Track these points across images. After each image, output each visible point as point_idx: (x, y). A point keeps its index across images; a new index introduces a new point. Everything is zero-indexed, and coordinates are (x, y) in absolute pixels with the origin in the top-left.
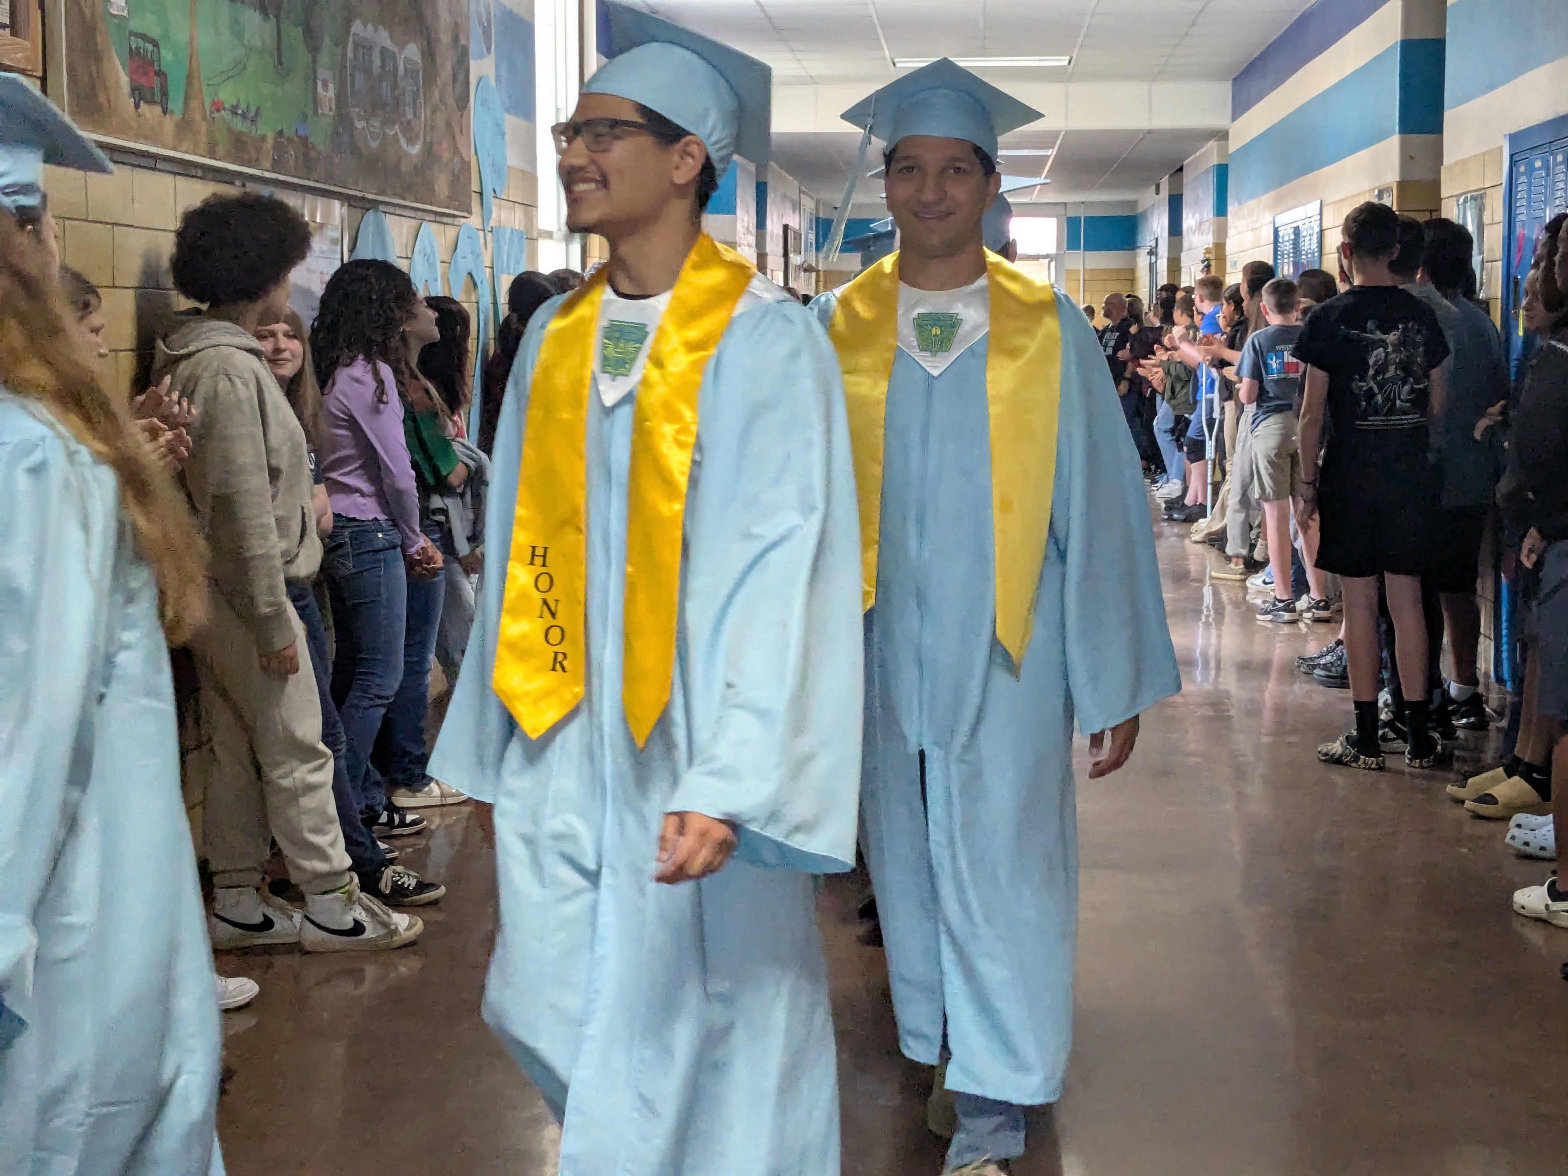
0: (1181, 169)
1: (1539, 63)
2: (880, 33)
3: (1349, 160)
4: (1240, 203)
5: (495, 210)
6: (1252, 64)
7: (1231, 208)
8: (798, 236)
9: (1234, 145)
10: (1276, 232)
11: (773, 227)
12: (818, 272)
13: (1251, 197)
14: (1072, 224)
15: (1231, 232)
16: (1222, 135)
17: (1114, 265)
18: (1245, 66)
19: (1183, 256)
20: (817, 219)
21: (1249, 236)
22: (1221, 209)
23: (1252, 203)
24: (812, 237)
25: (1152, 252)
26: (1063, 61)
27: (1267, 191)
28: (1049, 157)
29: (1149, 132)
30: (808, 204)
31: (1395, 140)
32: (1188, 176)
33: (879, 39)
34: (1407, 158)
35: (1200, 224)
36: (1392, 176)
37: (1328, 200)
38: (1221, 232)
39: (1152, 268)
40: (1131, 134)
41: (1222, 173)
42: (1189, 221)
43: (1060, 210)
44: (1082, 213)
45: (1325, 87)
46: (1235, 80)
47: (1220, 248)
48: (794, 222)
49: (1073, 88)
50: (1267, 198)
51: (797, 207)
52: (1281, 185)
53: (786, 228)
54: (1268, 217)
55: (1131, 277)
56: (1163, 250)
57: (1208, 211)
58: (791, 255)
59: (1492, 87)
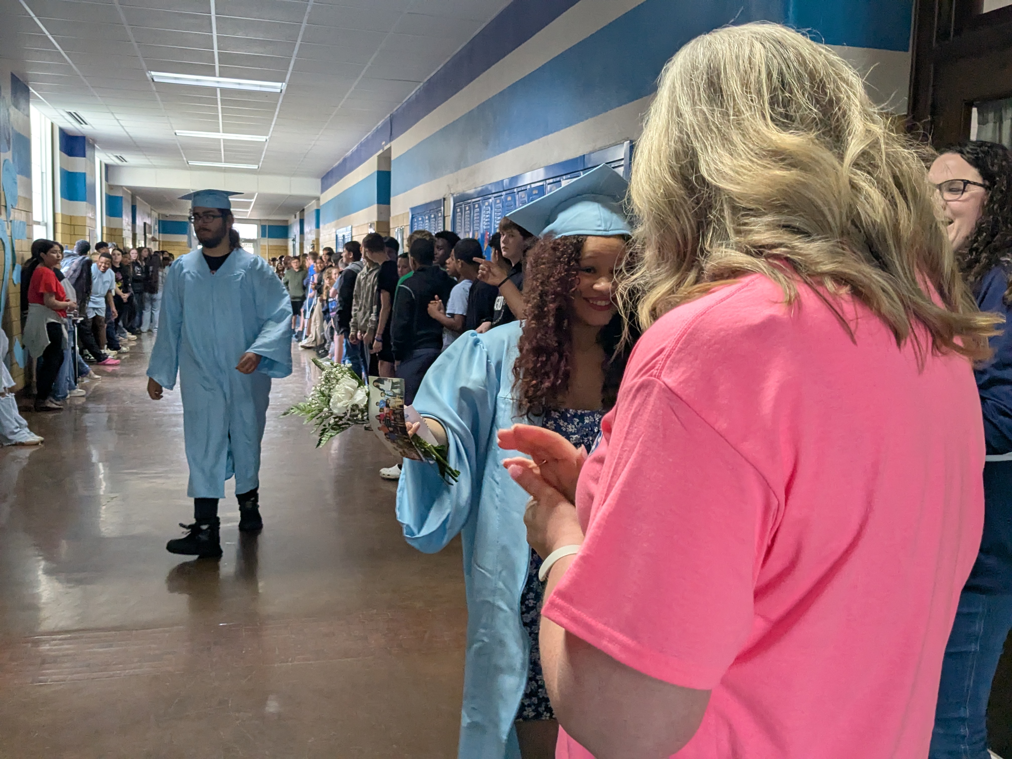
0: (303, 210)
1: (421, 183)
2: (182, 151)
3: (361, 212)
4: (325, 224)
5: (12, 213)
6: (328, 173)
7: (321, 226)
8: (150, 227)
9: (322, 202)
10: (337, 236)
11: (140, 222)
12: (159, 241)
13: (328, 222)
14: (263, 228)
15: (321, 235)
16: (318, 199)
17: (279, 244)
18: (325, 174)
19: (305, 242)
20: (159, 221)
21: (327, 236)
22: (318, 226)
23: (328, 224)
24: (157, 227)
25: (294, 240)
26: (255, 167)
27: (333, 220)
28: (251, 202)
29: (290, 196)
30: (155, 214)
31: (375, 206)
32: (306, 213)
33: (180, 153)
34: (380, 213)
35: (311, 231)
36: (375, 219)
37: (354, 226)
38: (318, 234)
39: (294, 246)
40: (283, 196)
41: (318, 212)
42: (307, 229)
43: (259, 222)
44: (267, 224)
45: (352, 184)
46: (322, 179)
47: (317, 240)
48: (148, 221)
49: (260, 177)
50: (333, 223)
51: (149, 215)
52: (338, 218)
53: (145, 224)
54: (334, 230)
55: (286, 249)
56: (298, 239)
57: (313, 227)
58: (147, 235)
59: (406, 191)
